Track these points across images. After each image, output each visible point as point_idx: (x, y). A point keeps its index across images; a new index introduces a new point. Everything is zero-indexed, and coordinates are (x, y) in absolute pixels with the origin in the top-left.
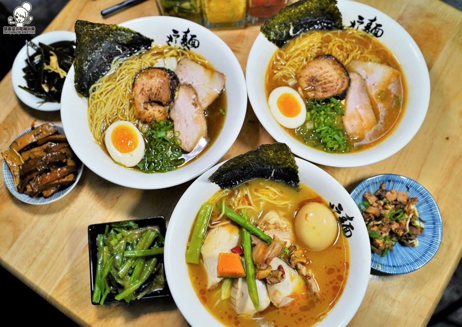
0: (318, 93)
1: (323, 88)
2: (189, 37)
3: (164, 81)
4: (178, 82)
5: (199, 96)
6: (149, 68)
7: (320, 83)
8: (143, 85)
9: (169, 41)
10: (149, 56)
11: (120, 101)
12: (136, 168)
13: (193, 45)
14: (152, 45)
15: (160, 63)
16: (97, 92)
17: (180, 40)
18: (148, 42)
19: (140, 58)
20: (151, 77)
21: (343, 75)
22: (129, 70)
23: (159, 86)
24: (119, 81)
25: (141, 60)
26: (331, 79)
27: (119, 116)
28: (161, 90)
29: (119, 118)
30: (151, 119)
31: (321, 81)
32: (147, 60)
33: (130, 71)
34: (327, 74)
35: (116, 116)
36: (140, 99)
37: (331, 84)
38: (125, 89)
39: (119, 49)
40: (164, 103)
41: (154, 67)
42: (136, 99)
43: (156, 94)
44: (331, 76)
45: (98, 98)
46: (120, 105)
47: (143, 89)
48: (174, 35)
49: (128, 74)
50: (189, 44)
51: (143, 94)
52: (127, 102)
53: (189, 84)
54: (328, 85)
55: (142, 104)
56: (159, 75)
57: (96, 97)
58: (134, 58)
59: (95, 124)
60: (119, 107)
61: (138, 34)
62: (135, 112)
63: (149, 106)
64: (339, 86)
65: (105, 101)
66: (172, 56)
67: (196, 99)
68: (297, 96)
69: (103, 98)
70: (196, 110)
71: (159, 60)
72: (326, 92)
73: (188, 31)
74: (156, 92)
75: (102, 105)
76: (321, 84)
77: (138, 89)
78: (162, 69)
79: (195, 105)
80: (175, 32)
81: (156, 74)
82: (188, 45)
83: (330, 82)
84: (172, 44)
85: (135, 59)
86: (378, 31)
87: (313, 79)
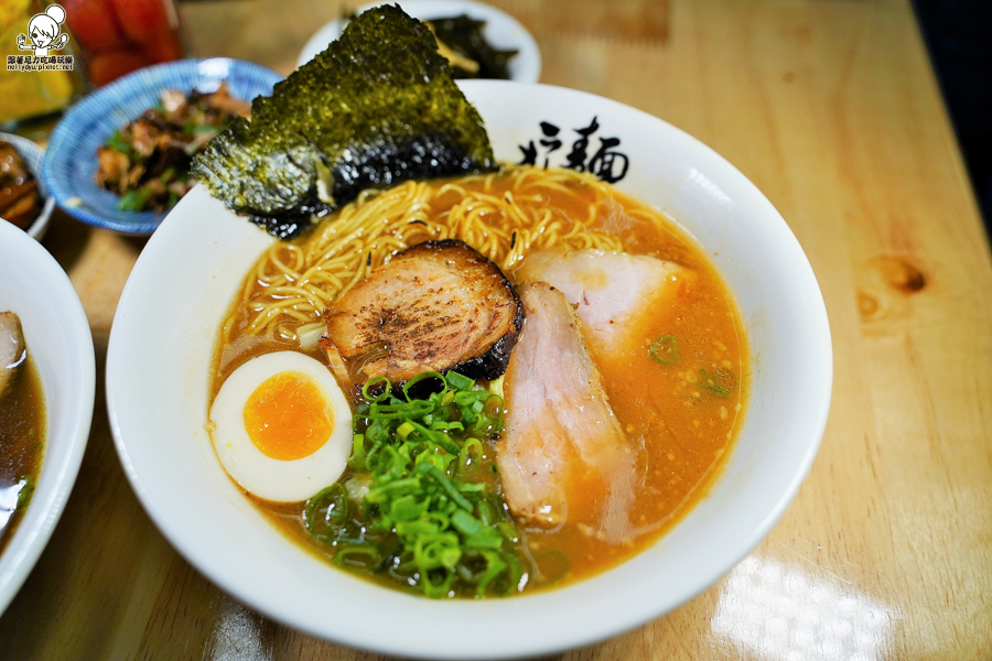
0: (401, 363)
7: (412, 328)
26: (450, 312)
34: (436, 297)
37: (450, 329)
54: (438, 332)
72: (431, 354)
76: (415, 333)
83: (446, 322)
86: (611, 163)
87: (388, 319)
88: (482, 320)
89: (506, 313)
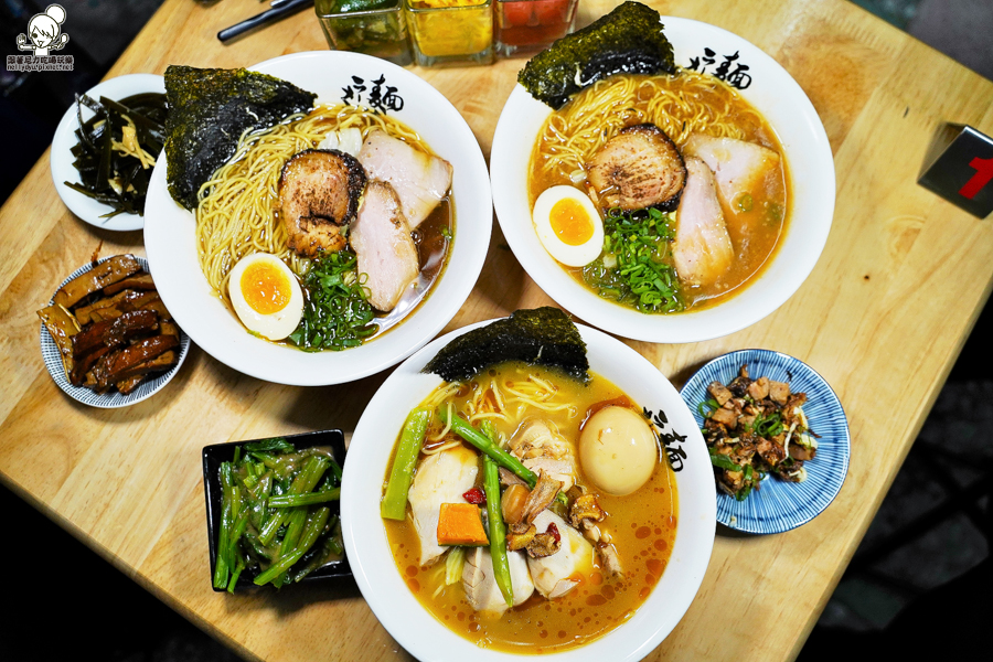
0: (627, 199)
1: (636, 189)
2: (383, 91)
3: (338, 176)
4: (364, 178)
5: (403, 203)
6: (309, 151)
7: (631, 178)
8: (299, 183)
9: (346, 97)
10: (308, 125)
11: (257, 214)
12: (288, 341)
13: (393, 106)
14: (314, 104)
15: (329, 141)
16: (213, 197)
17: (366, 95)
18: (306, 100)
19: (292, 130)
20: (314, 170)
21: (675, 165)
22: (271, 154)
23: (329, 187)
24: (253, 175)
25: (293, 134)
26: (650, 171)
27: (255, 242)
28: (332, 195)
29: (255, 247)
30: (313, 248)
31: (633, 175)
32: (305, 133)
33: (273, 156)
34: (643, 162)
35: (250, 243)
36: (294, 212)
37: (650, 182)
38: (265, 191)
39: (251, 113)
40: (338, 220)
41: (318, 148)
42: (285, 209)
43: (323, 201)
44: (650, 166)
45: (215, 208)
46: (256, 222)
47: (298, 192)
48: (355, 87)
49: (271, 161)
50: (385, 103)
51: (298, 202)
52: (268, 217)
53: (385, 183)
54: (644, 183)
55: (298, 221)
56: (329, 166)
57: (210, 207)
58: (281, 129)
59: (209, 259)
60: (253, 226)
61: (288, 84)
62: (285, 236)
63: (310, 226)
64: (666, 185)
65: (227, 214)
66: (353, 126)
67: (398, 211)
68: (587, 205)
69: (224, 209)
70: (397, 232)
71: (327, 134)
72: (641, 196)
73: (382, 80)
74: (322, 197)
75: (223, 221)
76: (632, 182)
77: (289, 191)
78: (335, 153)
79: (396, 222)
80: (357, 80)
81: (322, 163)
82: (382, 105)
83: (649, 177)
84: (353, 102)
85: (283, 131)
86: (741, 79)
87: (617, 172)
88: (667, 180)
89: (679, 176)
